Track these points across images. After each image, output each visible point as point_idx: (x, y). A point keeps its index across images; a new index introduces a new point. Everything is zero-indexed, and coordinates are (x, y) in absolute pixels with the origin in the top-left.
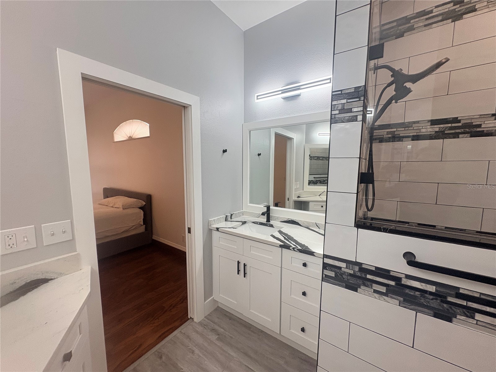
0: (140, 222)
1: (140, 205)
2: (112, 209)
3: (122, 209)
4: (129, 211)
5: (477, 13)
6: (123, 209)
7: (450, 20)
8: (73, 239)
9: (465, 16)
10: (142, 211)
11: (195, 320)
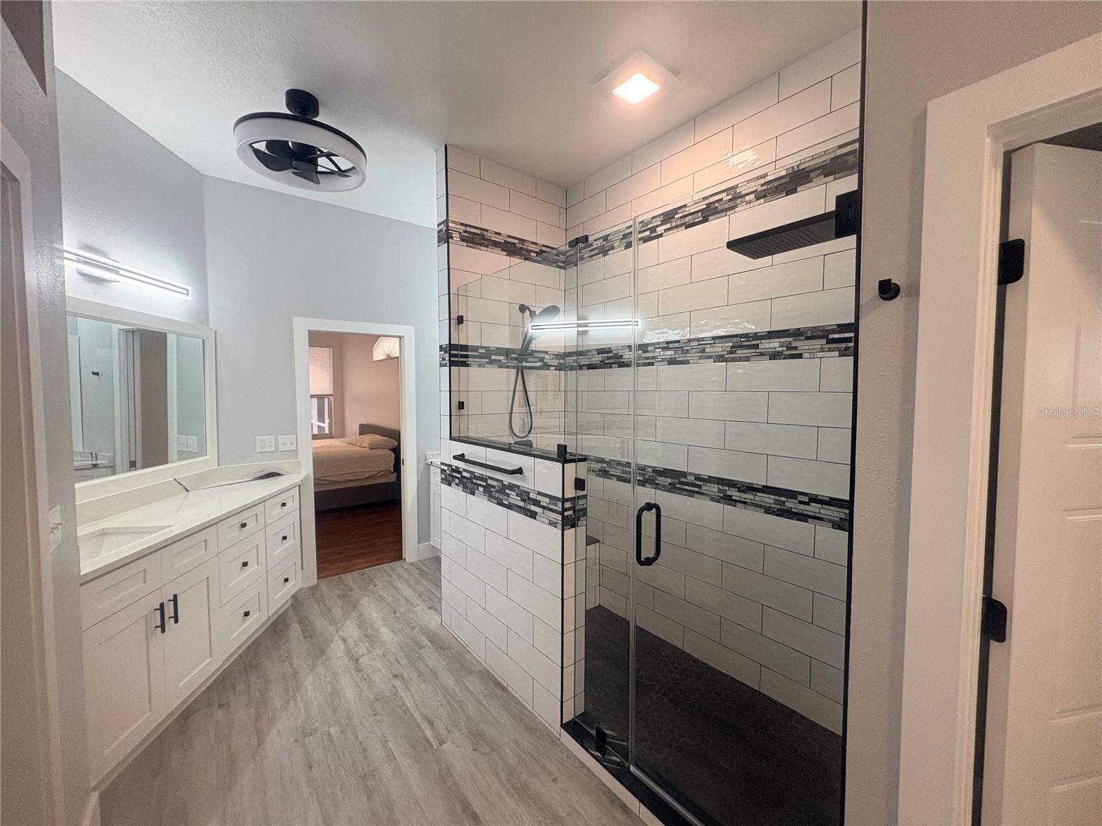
0: (389, 467)
1: (391, 446)
2: (359, 448)
3: (368, 449)
4: (376, 452)
5: (615, 251)
6: (370, 449)
7: (602, 255)
8: (297, 450)
9: (609, 252)
10: (393, 453)
11: (407, 560)
